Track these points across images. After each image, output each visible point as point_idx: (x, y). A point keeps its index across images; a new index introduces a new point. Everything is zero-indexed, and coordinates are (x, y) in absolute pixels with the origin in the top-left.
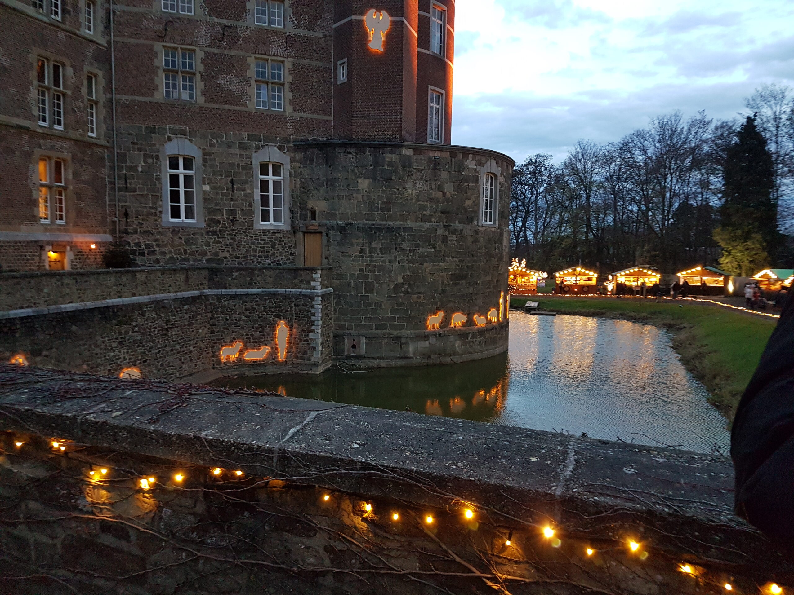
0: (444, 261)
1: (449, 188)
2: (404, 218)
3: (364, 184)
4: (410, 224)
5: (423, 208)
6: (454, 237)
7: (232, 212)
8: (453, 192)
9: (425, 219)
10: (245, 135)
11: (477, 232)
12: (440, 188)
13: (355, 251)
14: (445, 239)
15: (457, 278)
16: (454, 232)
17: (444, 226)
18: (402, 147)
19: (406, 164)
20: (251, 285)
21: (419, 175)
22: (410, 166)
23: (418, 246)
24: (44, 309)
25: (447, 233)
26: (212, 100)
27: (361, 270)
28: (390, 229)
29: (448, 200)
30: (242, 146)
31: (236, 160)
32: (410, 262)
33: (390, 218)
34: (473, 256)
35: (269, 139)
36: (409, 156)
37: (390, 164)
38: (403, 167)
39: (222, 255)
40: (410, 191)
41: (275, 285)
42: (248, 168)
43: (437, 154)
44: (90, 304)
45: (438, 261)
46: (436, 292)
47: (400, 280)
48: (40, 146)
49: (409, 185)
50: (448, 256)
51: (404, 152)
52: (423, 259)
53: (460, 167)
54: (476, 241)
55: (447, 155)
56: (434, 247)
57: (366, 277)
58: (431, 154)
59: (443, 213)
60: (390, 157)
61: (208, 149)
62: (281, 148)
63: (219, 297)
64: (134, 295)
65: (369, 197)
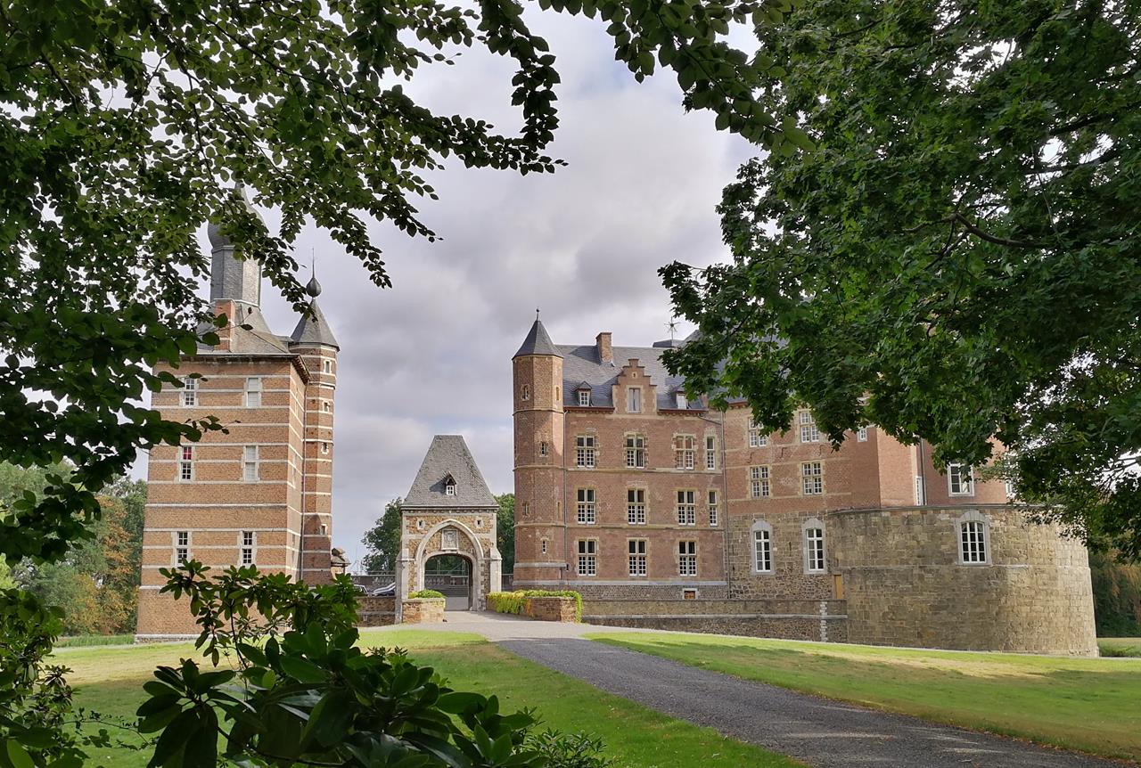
0: (922, 594)
1: (924, 538)
2: (887, 562)
3: (860, 539)
4: (891, 566)
5: (901, 554)
6: (930, 575)
7: (790, 564)
8: (927, 540)
9: (903, 562)
10: (797, 513)
11: (957, 571)
12: (914, 538)
13: (857, 588)
14: (921, 578)
15: (936, 609)
16: (930, 571)
17: (920, 567)
18: (881, 511)
19: (886, 522)
20: (788, 611)
21: (896, 530)
22: (889, 524)
23: (898, 583)
24: (649, 616)
25: (923, 572)
26: (778, 494)
27: (862, 602)
28: (877, 571)
29: (923, 547)
30: (796, 520)
31: (792, 530)
32: (893, 595)
33: (878, 563)
34: (954, 590)
35: (811, 514)
36: (888, 517)
37: (875, 524)
38: (884, 525)
39: (785, 592)
40: (891, 542)
41: (802, 612)
42: (799, 534)
43: (909, 513)
44: (674, 616)
45: (917, 595)
46: (916, 619)
47: (887, 610)
48: (679, 536)
49: (890, 537)
50: (926, 591)
51: (884, 514)
52: (903, 593)
53: (931, 520)
54: (956, 578)
55: (917, 513)
56: (911, 584)
57: (864, 607)
58: (904, 514)
59: (919, 557)
60: (875, 519)
61: (777, 525)
62: (819, 519)
63: (771, 619)
64: (704, 613)
65: (864, 548)
